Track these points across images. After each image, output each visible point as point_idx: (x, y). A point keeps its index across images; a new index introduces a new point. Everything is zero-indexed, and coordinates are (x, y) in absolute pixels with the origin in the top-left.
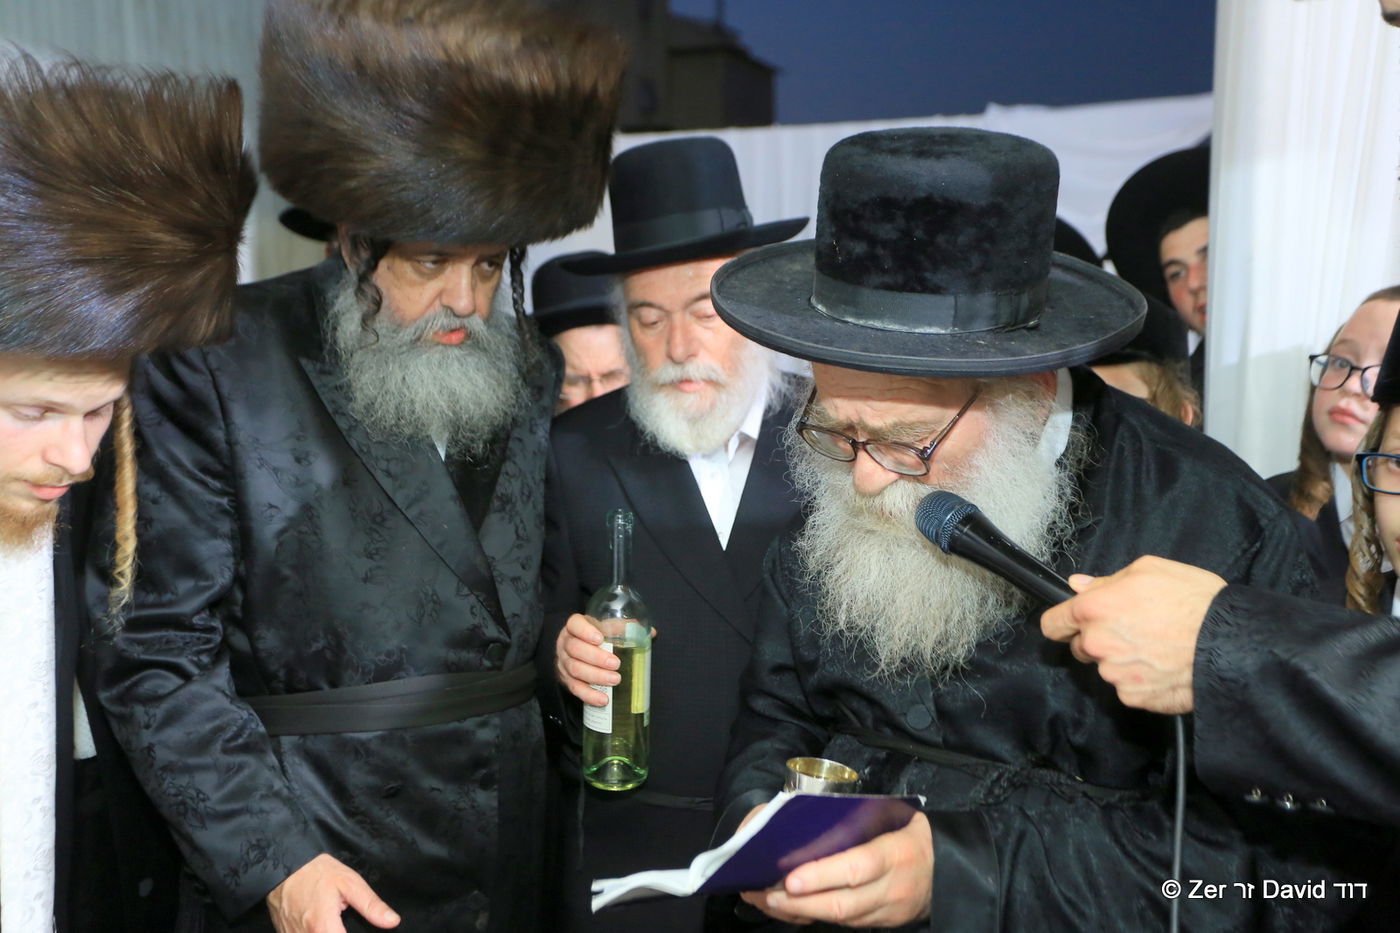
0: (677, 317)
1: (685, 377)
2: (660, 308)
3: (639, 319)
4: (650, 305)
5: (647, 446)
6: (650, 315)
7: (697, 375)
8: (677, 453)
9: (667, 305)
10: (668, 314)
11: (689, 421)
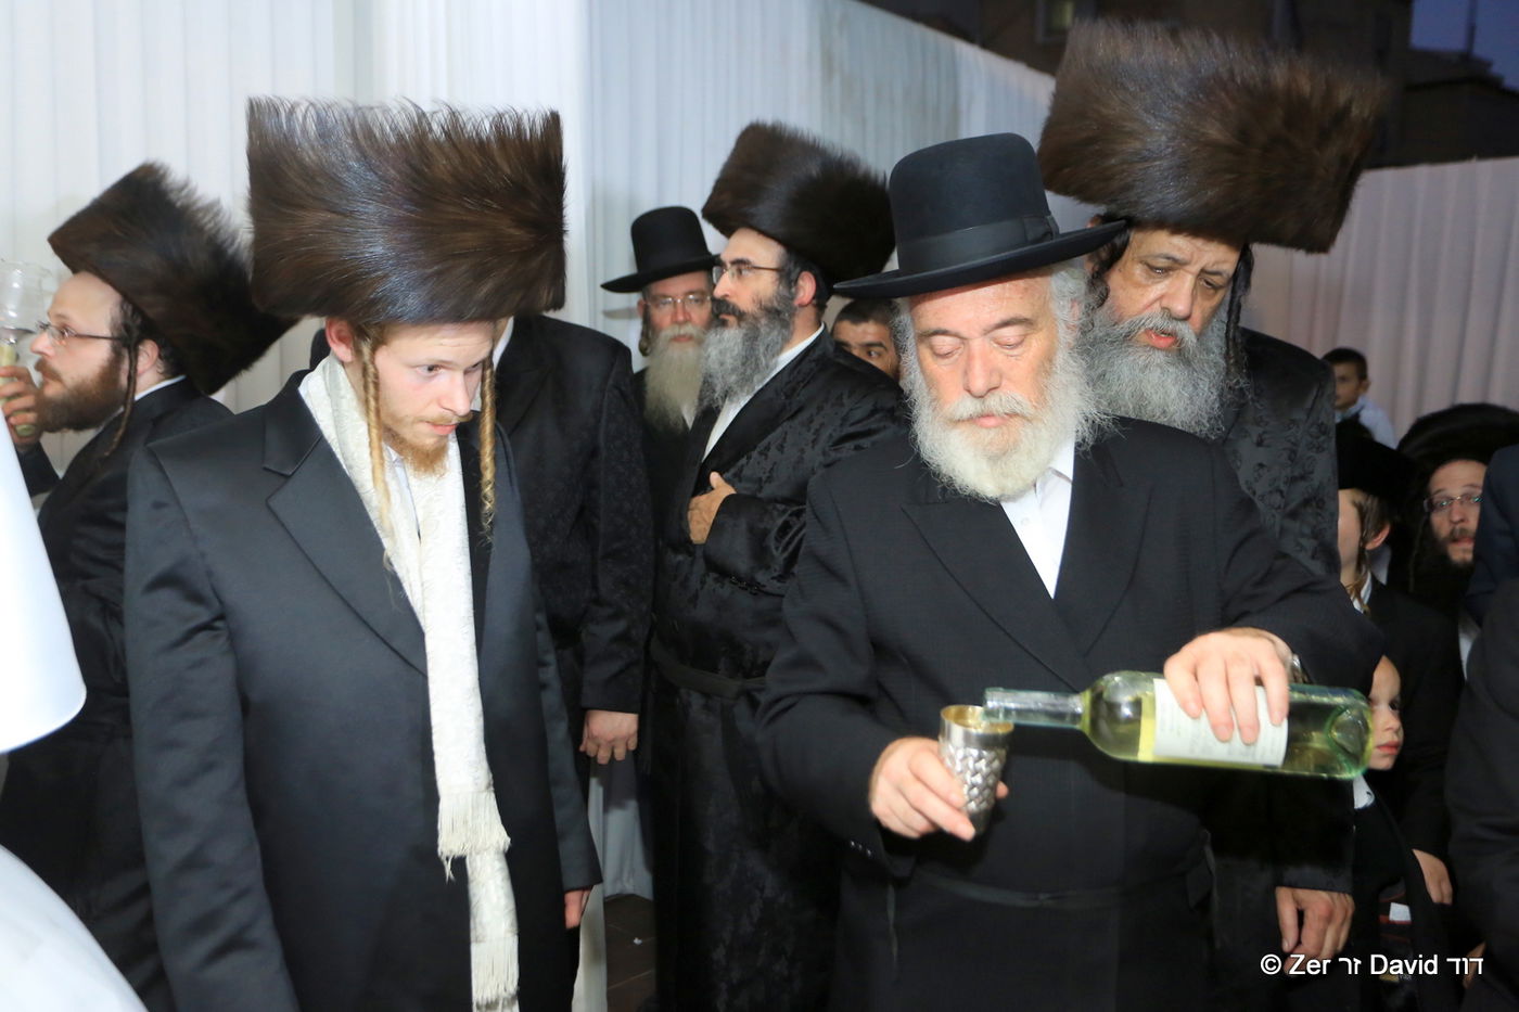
0: (977, 344)
1: (986, 412)
2: (956, 335)
3: (932, 348)
4: (945, 333)
5: (944, 489)
6: (943, 343)
7: (1001, 410)
8: (977, 494)
9: (964, 332)
10: (963, 339)
11: (990, 458)
